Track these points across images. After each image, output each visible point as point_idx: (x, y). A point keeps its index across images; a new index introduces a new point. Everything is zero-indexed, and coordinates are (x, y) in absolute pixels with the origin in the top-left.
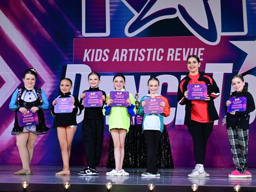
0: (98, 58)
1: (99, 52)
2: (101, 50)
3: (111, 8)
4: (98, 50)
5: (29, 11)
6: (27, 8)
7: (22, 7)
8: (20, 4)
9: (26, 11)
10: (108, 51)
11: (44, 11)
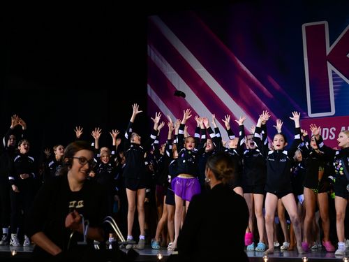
0: (325, 137)
1: (326, 131)
2: (327, 129)
3: (334, 88)
4: (324, 129)
5: (257, 97)
6: (255, 95)
7: (251, 95)
8: (249, 92)
9: (255, 97)
10: (335, 129)
11: (272, 96)
